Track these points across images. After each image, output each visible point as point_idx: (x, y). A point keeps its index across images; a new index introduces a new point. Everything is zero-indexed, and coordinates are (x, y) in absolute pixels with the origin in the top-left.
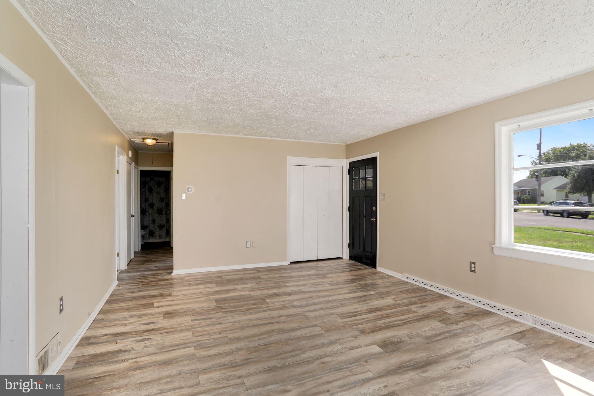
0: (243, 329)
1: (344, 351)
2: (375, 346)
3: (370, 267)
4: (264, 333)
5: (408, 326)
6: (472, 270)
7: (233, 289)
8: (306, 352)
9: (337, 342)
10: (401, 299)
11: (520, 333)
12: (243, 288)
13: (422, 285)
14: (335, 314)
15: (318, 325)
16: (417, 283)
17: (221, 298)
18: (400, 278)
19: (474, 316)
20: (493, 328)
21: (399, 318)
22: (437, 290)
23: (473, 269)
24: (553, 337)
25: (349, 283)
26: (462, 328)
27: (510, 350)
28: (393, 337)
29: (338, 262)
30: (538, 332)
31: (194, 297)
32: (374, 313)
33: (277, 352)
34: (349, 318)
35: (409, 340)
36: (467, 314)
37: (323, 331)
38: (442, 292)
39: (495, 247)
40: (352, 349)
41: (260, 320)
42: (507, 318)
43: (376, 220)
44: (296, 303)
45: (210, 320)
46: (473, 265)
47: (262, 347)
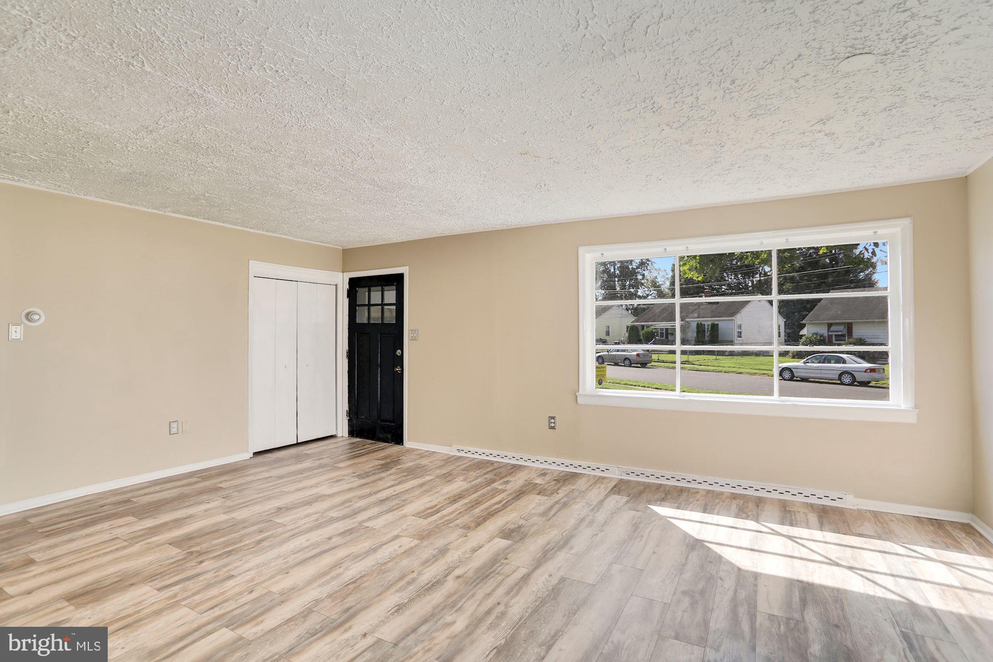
0: (287, 573)
1: (467, 555)
2: (497, 540)
3: (391, 444)
4: (332, 568)
5: (510, 507)
6: (551, 427)
7: (184, 516)
8: (423, 572)
9: (449, 547)
10: (473, 479)
11: (615, 486)
12: (205, 511)
13: (484, 457)
14: (408, 516)
15: (400, 534)
16: (476, 456)
17: (177, 537)
18: (447, 453)
19: (565, 480)
20: (590, 488)
21: (494, 501)
22: (505, 460)
23: (553, 425)
24: (639, 483)
25: (383, 471)
26: (565, 496)
27: (621, 505)
28: (507, 523)
29: (335, 443)
30: (627, 483)
31: (108, 550)
32: (458, 502)
33: (382, 585)
34: (432, 515)
35: (527, 522)
36: (557, 481)
37: (416, 541)
38: (513, 462)
39: (580, 395)
40: (474, 550)
41: (302, 552)
42: (595, 476)
43: (402, 370)
44: (334, 514)
45: (201, 578)
46: (553, 421)
47: (351, 587)
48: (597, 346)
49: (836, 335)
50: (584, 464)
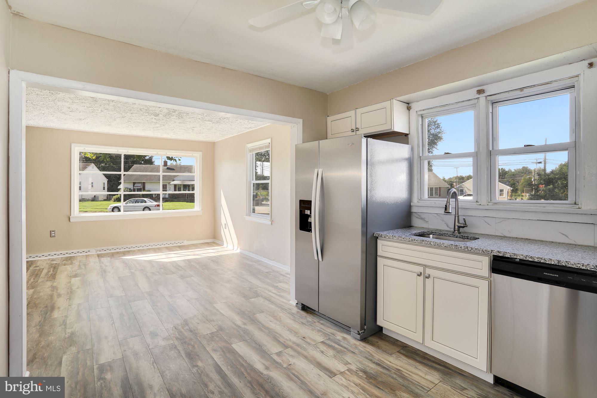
6: (52, 236)
39: (73, 217)
46: (53, 233)
48: (80, 193)
49: (137, 189)
50: (74, 251)
